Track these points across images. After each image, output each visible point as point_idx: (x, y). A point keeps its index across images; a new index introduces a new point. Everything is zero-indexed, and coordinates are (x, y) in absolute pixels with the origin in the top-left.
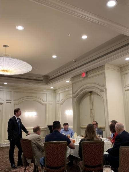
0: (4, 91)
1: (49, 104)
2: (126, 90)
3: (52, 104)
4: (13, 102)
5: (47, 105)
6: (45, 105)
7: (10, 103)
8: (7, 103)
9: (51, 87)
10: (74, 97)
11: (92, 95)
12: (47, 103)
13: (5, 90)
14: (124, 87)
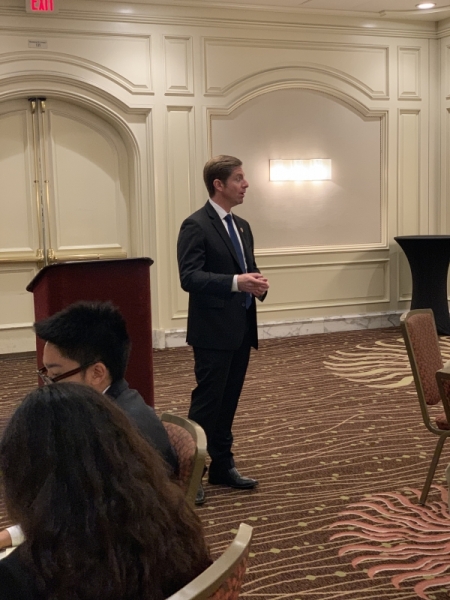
0: (148, 37)
1: (403, 111)
3: (418, 112)
4: (201, 104)
5: (392, 116)
6: (382, 116)
7: (189, 109)
8: (170, 108)
9: (421, 6)
12: (392, 106)
13: (156, 33)
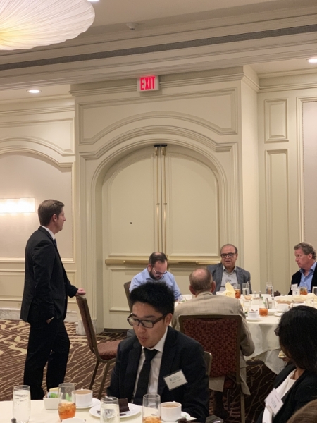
2: (269, 152)
10: (85, 157)
11: (164, 154)
14: (266, 142)
